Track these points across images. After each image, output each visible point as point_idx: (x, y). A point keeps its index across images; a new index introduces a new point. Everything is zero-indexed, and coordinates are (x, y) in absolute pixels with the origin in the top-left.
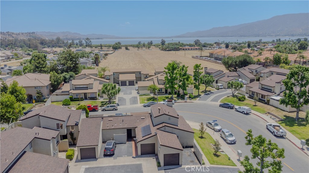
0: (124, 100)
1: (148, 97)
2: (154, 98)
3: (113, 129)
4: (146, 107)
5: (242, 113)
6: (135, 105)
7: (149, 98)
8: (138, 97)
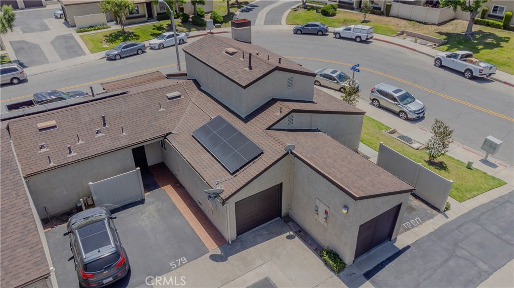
0: (35, 47)
1: (107, 31)
2: (125, 33)
3: (78, 161)
4: (115, 59)
5: (354, 40)
6: (78, 58)
7: (111, 35)
8: (77, 36)
